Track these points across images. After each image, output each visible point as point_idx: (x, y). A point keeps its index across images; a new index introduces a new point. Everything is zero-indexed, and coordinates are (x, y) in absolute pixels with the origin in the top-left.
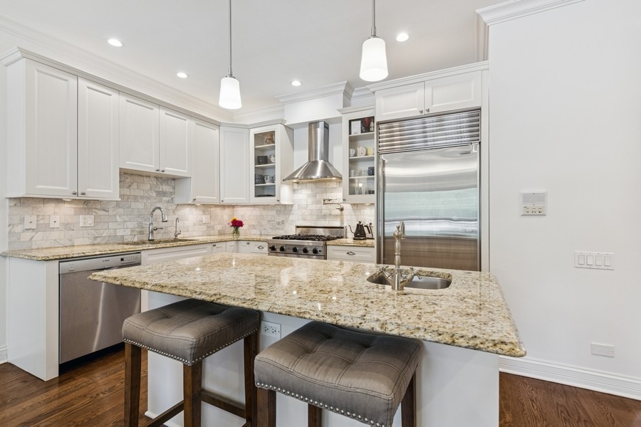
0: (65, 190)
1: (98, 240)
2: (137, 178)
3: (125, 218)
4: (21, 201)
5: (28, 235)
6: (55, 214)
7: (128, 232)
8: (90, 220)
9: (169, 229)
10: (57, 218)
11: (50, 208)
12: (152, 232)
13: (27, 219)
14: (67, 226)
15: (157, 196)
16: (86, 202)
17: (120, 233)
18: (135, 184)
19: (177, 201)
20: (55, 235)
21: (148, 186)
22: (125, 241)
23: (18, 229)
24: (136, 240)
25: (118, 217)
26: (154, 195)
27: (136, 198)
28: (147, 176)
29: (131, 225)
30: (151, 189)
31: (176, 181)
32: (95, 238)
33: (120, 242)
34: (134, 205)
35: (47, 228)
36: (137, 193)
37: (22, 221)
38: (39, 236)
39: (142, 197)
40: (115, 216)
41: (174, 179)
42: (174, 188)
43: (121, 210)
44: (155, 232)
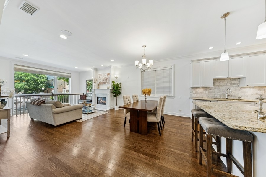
0: (199, 86)
1: (209, 97)
2: (222, 80)
3: (218, 92)
4: (192, 88)
5: (193, 95)
6: (199, 90)
7: (219, 95)
8: (207, 92)
9: (236, 96)
10: (199, 91)
11: (198, 89)
12: (227, 96)
13: (194, 91)
14: (201, 93)
15: (230, 85)
16: (206, 88)
17: (216, 96)
18: (221, 82)
19: (241, 86)
20: (199, 95)
21: (227, 82)
22: (218, 98)
23: (192, 93)
24: (221, 98)
25: (215, 91)
26: (229, 84)
27: (221, 86)
28: (226, 79)
29: (219, 94)
30: (228, 83)
31: (240, 79)
32: (208, 96)
33: (216, 98)
34: (221, 88)
35: (197, 93)
36: (222, 84)
37: (193, 92)
38: (196, 95)
39: (224, 86)
40: (214, 91)
41: (239, 79)
42: (239, 81)
43: (216, 90)
44: (228, 96)
